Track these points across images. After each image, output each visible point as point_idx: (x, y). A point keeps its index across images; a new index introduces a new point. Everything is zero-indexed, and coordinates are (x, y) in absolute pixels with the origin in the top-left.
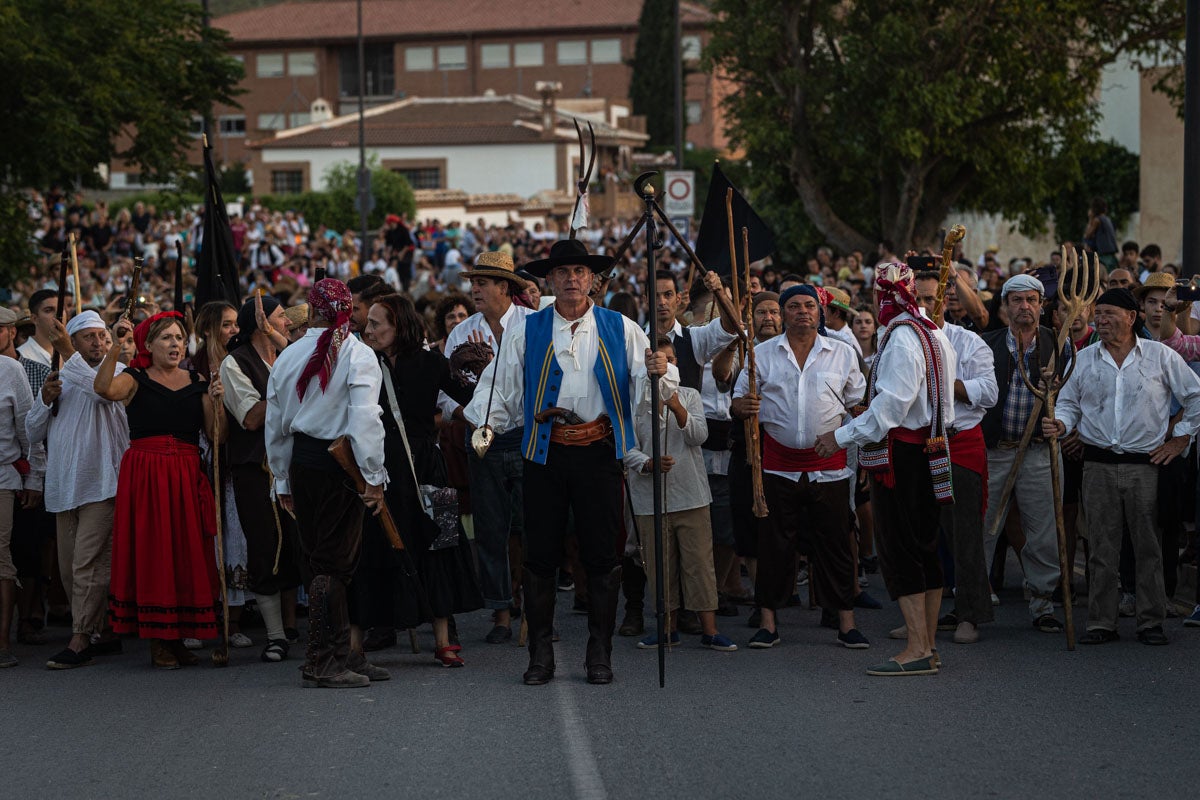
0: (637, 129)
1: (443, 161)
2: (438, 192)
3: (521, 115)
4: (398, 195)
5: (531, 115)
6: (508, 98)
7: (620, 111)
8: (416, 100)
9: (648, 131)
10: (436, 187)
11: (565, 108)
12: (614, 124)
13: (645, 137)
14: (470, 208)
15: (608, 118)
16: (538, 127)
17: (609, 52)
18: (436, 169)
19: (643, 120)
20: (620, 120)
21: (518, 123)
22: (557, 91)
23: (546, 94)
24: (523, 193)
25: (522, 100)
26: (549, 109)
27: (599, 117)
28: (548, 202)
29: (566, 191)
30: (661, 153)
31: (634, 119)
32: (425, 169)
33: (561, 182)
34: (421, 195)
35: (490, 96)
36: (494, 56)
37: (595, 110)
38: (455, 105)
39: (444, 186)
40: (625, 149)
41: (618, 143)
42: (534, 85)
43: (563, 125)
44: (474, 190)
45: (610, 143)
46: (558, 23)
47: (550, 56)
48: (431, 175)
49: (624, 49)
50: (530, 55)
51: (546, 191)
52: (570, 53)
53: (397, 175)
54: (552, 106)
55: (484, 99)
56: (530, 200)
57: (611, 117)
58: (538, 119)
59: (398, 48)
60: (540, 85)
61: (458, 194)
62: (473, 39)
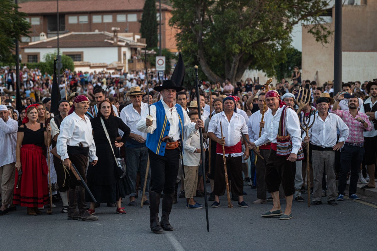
0: (143, 42)
1: (82, 52)
2: (81, 62)
3: (107, 38)
4: (69, 63)
5: (110, 38)
6: (102, 32)
7: (138, 37)
8: (73, 33)
9: (147, 43)
10: (80, 60)
11: (121, 36)
12: (136, 41)
13: (145, 45)
14: (91, 67)
15: (134, 39)
16: (112, 42)
17: (133, 18)
18: (80, 55)
19: (145, 40)
20: (138, 40)
21: (106, 40)
22: (118, 31)
23: (115, 31)
24: (108, 63)
25: (107, 33)
26: (116, 36)
27: (131, 39)
28: (115, 65)
29: (121, 62)
30: (150, 50)
31: (142, 39)
32: (76, 55)
33: (120, 59)
34: (76, 63)
35: (97, 32)
36: (97, 19)
37: (130, 36)
38: (86, 35)
39: (83, 61)
40: (139, 49)
41: (137, 47)
42: (111, 29)
43: (120, 41)
44: (93, 62)
45: (135, 47)
46: (117, 9)
47: (115, 19)
48: (78, 57)
49: (138, 17)
50: (108, 19)
51: (115, 62)
52: (121, 18)
53: (68, 57)
54: (117, 35)
55: (95, 33)
56: (110, 65)
57: (135, 38)
58: (112, 39)
59: (66, 16)
60: (113, 29)
61: (87, 63)
62: (90, 14)
